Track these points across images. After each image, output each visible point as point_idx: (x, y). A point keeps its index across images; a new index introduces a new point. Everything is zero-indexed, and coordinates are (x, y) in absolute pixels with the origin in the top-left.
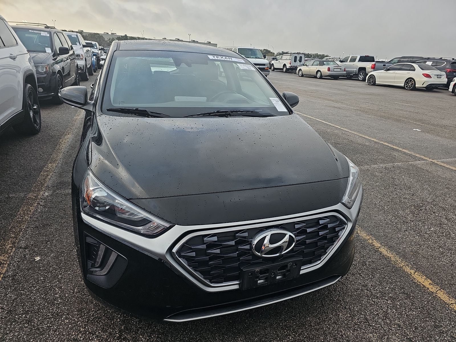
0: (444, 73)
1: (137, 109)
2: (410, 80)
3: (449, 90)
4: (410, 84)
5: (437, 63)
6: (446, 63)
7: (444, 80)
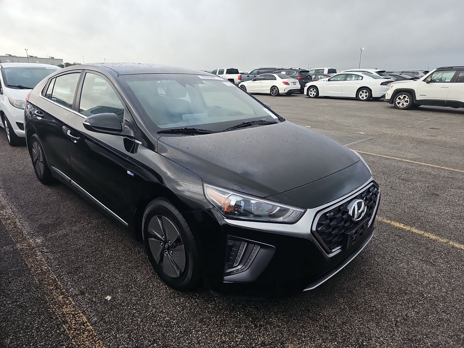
0: (297, 81)
1: (186, 129)
2: (274, 88)
3: (304, 93)
4: (274, 91)
5: (290, 72)
6: (295, 72)
7: (298, 86)
